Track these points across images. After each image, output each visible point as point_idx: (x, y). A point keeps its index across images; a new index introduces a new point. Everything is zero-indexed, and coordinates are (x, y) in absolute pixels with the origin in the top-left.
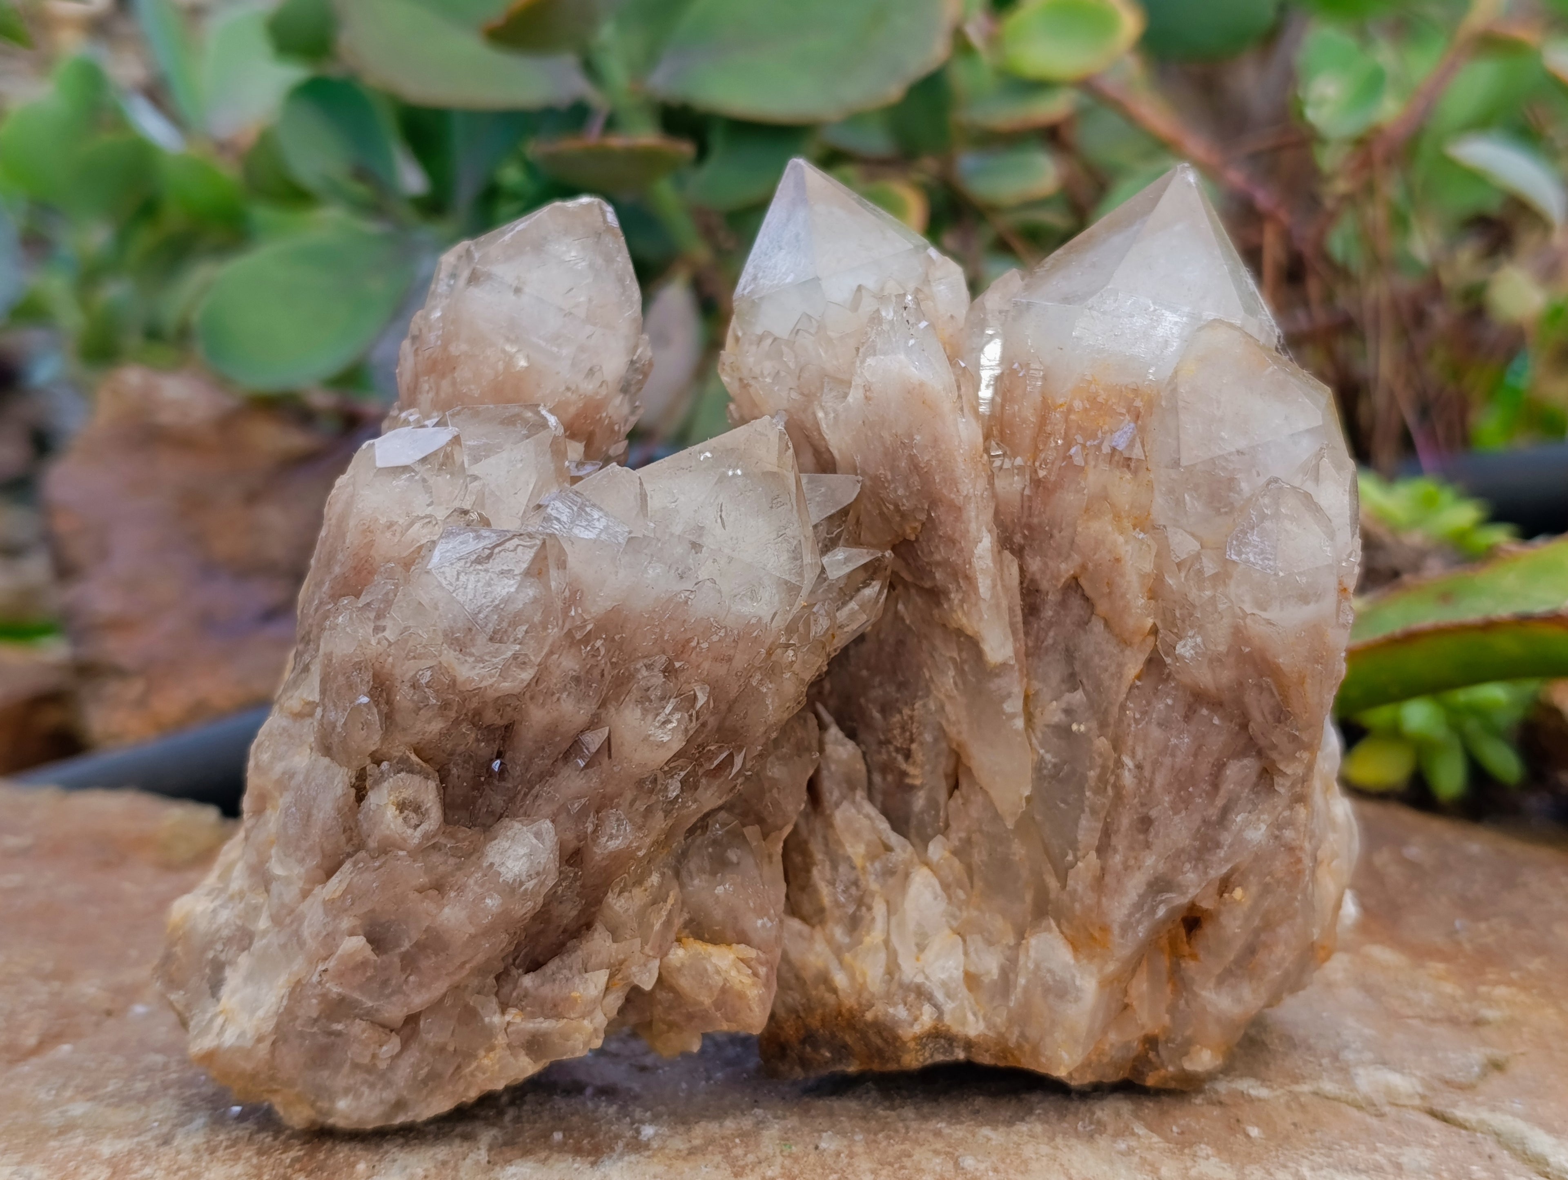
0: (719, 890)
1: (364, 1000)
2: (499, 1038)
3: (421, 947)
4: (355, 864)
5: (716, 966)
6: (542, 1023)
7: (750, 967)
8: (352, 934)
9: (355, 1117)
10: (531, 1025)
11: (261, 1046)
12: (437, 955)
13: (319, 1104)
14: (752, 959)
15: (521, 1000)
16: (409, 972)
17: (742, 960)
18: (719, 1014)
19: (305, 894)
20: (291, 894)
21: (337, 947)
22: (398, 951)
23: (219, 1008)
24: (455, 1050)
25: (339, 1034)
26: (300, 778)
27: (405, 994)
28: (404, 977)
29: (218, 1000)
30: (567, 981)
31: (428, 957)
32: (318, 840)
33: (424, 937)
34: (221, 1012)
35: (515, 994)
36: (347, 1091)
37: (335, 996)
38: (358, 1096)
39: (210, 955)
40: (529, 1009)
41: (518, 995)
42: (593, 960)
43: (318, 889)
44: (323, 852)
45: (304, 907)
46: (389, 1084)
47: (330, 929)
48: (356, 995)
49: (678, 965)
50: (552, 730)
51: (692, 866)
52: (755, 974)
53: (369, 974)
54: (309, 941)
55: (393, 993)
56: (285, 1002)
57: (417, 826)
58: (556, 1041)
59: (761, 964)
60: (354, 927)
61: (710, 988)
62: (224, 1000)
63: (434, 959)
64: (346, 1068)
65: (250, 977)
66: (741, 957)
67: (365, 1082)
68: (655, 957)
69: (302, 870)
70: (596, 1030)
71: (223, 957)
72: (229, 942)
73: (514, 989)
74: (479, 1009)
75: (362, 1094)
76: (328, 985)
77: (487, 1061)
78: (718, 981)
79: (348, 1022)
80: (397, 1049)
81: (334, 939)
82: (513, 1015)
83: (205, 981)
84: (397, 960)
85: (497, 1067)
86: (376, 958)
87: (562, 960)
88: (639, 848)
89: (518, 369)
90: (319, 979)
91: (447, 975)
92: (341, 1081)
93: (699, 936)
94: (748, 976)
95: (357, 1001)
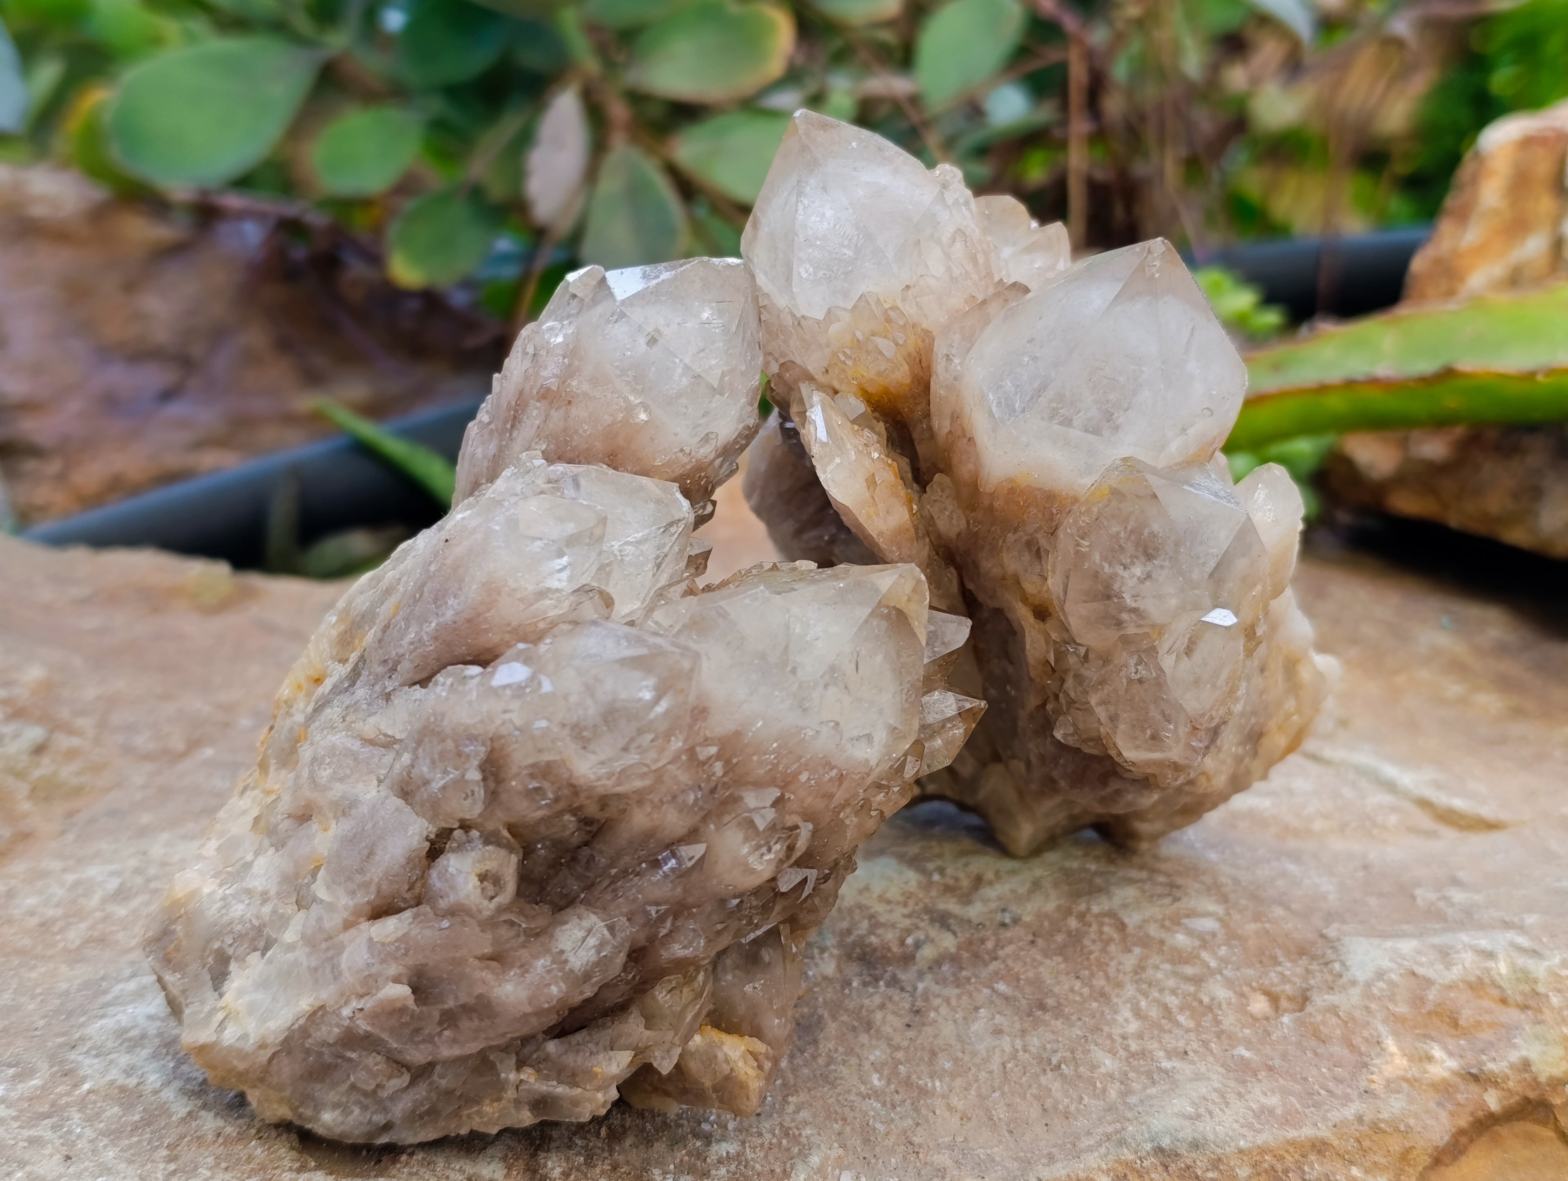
0: (748, 988)
1: (390, 1041)
2: (509, 1092)
3: (467, 1009)
4: (415, 916)
5: (726, 1055)
6: (556, 1087)
7: (756, 1060)
8: (397, 980)
9: (338, 1130)
10: (545, 1088)
11: (262, 1052)
12: (481, 1020)
13: (301, 1110)
14: (761, 1054)
15: (539, 1062)
16: (445, 1026)
17: (751, 1053)
18: (714, 1095)
19: (348, 925)
20: (333, 921)
21: (378, 989)
22: (440, 1007)
23: (221, 1003)
24: (461, 1095)
25: (350, 1060)
26: (364, 809)
27: (434, 1044)
28: (439, 1029)
29: (221, 995)
30: (591, 1054)
31: (471, 1019)
32: (377, 880)
33: (474, 1002)
34: (222, 1008)
35: (535, 1056)
36: (335, 1106)
37: (361, 1032)
38: (347, 1112)
39: (217, 945)
40: (546, 1072)
41: (538, 1057)
42: (622, 1041)
43: (365, 925)
44: (378, 892)
45: (345, 937)
46: (385, 1110)
47: (374, 970)
48: (384, 1036)
49: (693, 1050)
50: (649, 835)
51: (729, 962)
52: (760, 1067)
53: (403, 1020)
54: (346, 974)
55: (423, 1041)
56: (302, 1021)
57: (492, 898)
58: (565, 1105)
59: (767, 1058)
60: (400, 975)
61: (715, 1072)
62: (228, 998)
63: (476, 1022)
64: (345, 1087)
65: (263, 984)
66: (751, 1049)
67: (358, 1102)
68: (679, 1046)
69: (351, 903)
70: (605, 1102)
71: (230, 951)
72: (240, 938)
73: (536, 1051)
74: (498, 1064)
75: (352, 1112)
76: (358, 1022)
77: (489, 1108)
78: (726, 1069)
79: (364, 1053)
80: (405, 1085)
81: (376, 982)
82: (528, 1075)
83: (206, 969)
84: (436, 1015)
85: (496, 1115)
86: (416, 1008)
87: (590, 1035)
88: (704, 959)
89: (638, 420)
90: (351, 1015)
91: (485, 1039)
92: (333, 1096)
93: (717, 1026)
94: (753, 1068)
95: (383, 1040)
